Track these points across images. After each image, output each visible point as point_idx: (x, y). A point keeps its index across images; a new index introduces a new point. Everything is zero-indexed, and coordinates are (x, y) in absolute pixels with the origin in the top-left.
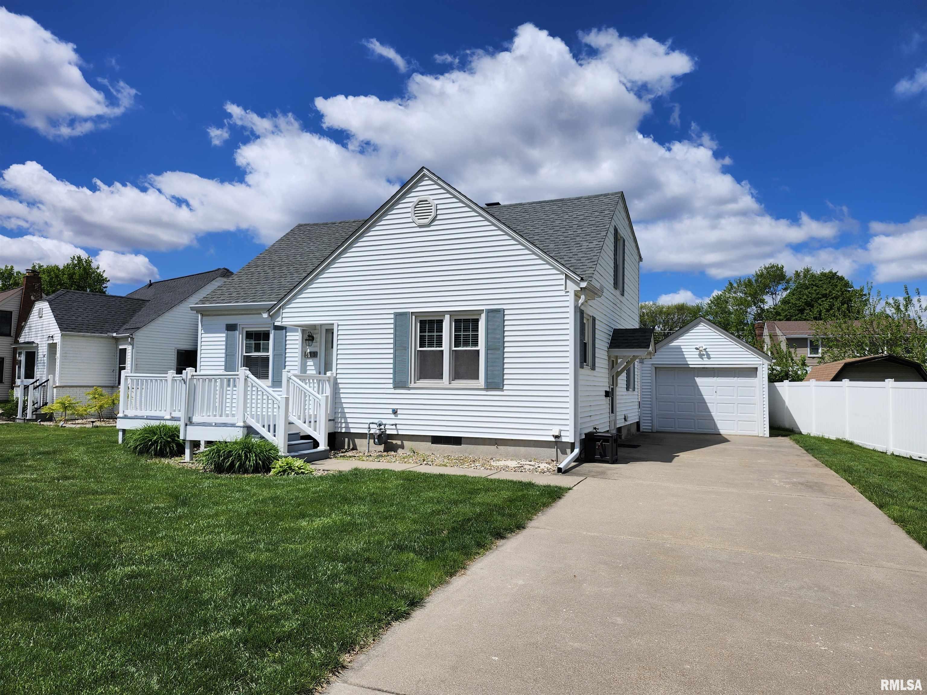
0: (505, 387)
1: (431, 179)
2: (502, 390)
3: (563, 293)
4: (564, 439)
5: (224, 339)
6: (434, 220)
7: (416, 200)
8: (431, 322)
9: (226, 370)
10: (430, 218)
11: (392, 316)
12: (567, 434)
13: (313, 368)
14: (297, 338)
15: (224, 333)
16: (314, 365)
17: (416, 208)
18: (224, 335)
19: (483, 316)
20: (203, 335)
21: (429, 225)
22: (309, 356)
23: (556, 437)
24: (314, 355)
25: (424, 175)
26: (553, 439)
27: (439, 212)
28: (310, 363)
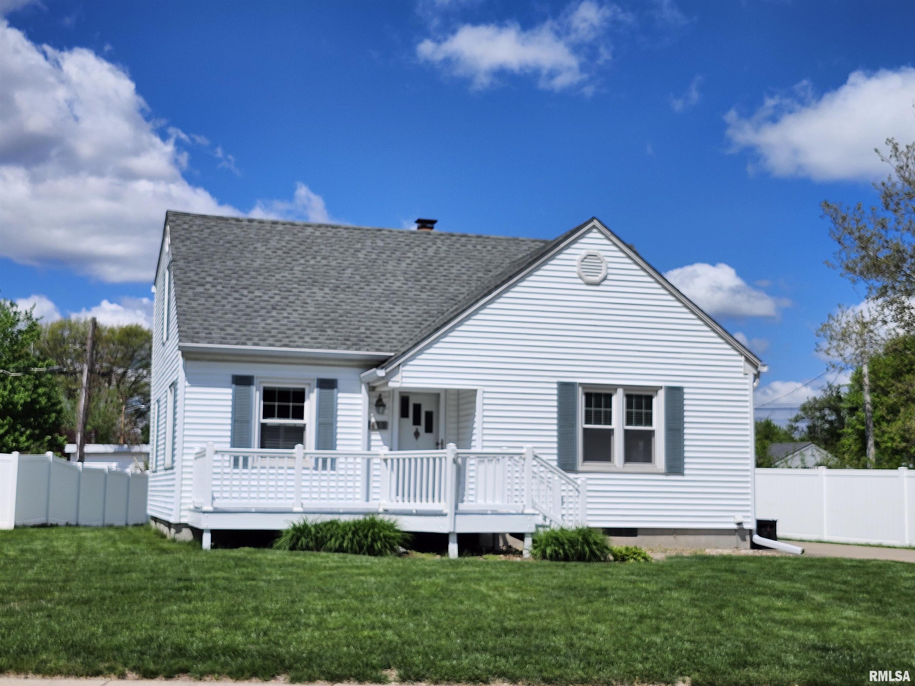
0: (686, 472)
1: (601, 232)
2: (682, 474)
3: (742, 375)
4: (746, 526)
5: (230, 397)
6: (605, 279)
7: (584, 253)
8: (598, 396)
9: (233, 445)
10: (601, 276)
11: (555, 386)
12: (749, 520)
13: (381, 443)
14: (360, 402)
15: (231, 387)
16: (383, 440)
17: (582, 261)
18: (230, 391)
19: (662, 394)
20: (187, 390)
21: (598, 284)
22: (376, 427)
23: (739, 524)
24: (382, 426)
25: (594, 227)
26: (735, 527)
27: (610, 271)
28: (376, 436)
